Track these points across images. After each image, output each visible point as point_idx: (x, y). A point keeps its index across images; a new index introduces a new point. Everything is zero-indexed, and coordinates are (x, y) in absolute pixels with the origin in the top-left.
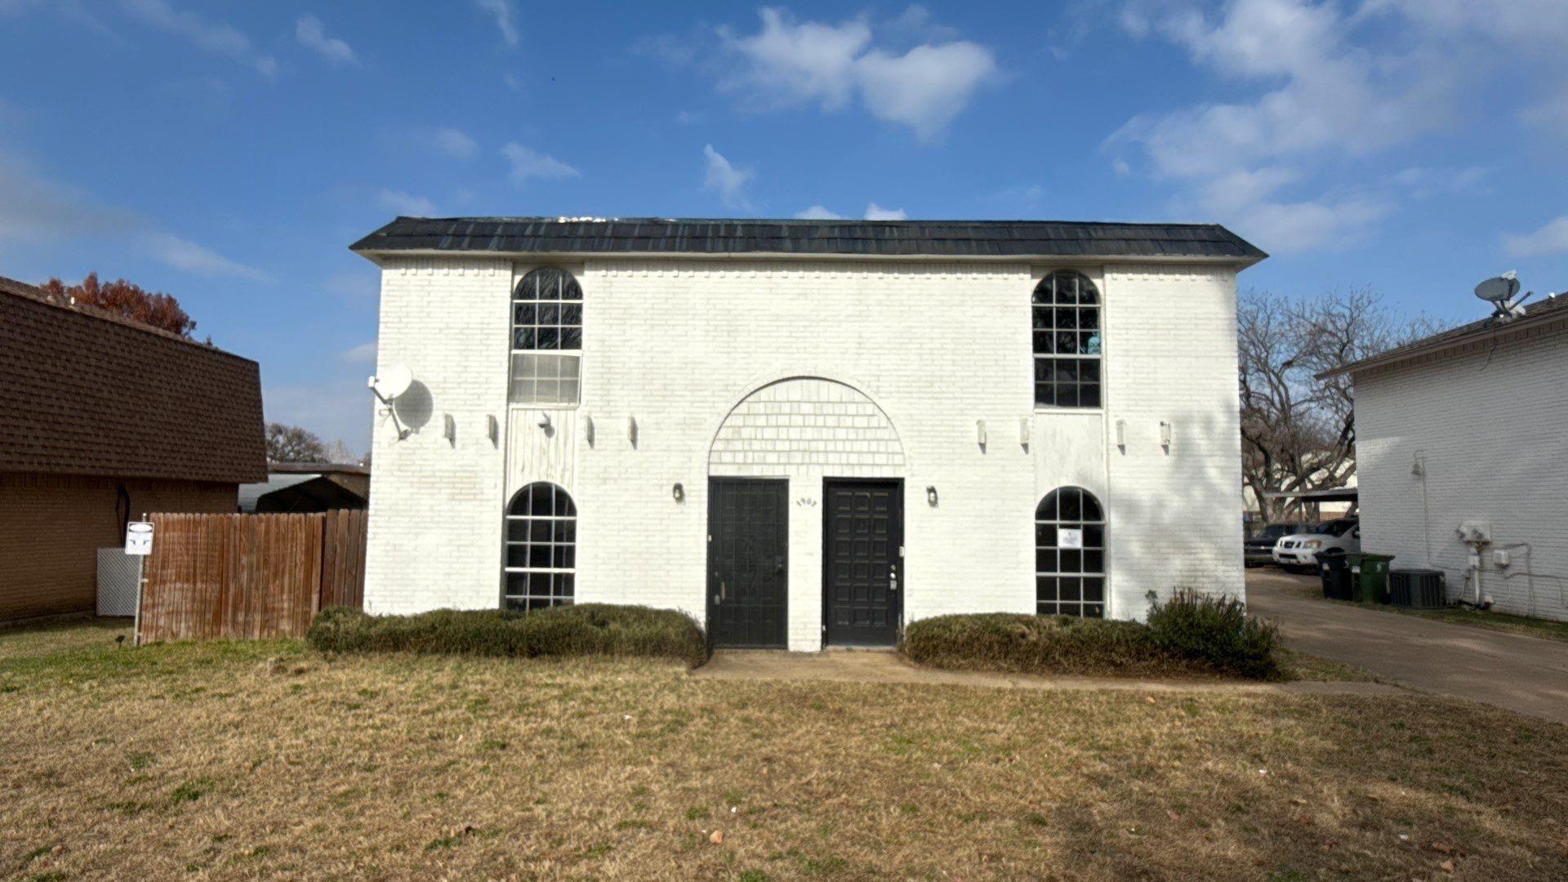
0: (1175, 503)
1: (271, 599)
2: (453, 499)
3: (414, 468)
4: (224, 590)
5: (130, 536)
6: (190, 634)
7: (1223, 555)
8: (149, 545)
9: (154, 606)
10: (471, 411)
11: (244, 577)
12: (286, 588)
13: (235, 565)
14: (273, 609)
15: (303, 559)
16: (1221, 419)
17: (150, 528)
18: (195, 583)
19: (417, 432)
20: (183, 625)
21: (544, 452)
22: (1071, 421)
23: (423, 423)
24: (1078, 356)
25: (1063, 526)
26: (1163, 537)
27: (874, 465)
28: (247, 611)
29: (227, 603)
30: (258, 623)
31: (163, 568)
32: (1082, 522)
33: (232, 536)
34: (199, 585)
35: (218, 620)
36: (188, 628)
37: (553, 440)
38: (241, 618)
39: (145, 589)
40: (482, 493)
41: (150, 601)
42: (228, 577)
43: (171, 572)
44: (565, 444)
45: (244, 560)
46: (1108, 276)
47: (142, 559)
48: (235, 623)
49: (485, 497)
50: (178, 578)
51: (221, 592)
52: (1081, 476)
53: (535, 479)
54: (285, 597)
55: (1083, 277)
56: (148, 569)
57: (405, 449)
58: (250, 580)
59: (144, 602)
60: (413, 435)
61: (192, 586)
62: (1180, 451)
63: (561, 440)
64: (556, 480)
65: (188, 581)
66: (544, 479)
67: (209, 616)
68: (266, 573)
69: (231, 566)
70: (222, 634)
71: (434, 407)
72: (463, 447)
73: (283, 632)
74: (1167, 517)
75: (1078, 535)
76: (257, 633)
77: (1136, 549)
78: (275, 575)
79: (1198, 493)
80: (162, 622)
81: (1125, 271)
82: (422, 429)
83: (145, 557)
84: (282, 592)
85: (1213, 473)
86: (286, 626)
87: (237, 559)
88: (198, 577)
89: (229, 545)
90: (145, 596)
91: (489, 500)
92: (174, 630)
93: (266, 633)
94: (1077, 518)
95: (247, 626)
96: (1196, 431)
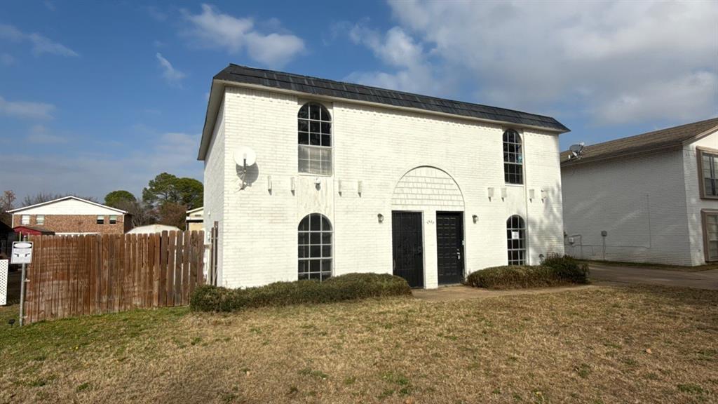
0: (546, 222)
1: (126, 286)
2: (272, 223)
3: (249, 205)
4: (91, 283)
5: (14, 251)
6: (66, 313)
7: (559, 241)
8: (30, 256)
9: (35, 297)
10: (280, 175)
11: (106, 274)
12: (136, 278)
13: (99, 266)
14: (128, 292)
15: (147, 260)
16: (556, 189)
17: (30, 245)
18: (68, 280)
19: (250, 186)
20: (60, 308)
21: (316, 198)
22: (514, 189)
23: (253, 181)
24: (515, 163)
25: (514, 231)
26: (542, 234)
27: (453, 206)
28: (110, 294)
29: (94, 290)
30: (117, 302)
31: (42, 271)
32: (519, 229)
33: (97, 248)
34: (71, 281)
35: (87, 302)
36: (64, 310)
37: (320, 191)
38: (104, 300)
39: (28, 286)
40: (287, 219)
41: (32, 294)
42: (94, 275)
43: (49, 274)
44: (326, 194)
45: (106, 263)
46: (525, 133)
47: (23, 266)
48: (100, 303)
49: (289, 221)
50: (55, 277)
51: (89, 284)
52: (518, 212)
53: (312, 212)
54: (135, 284)
55: (517, 133)
56: (29, 273)
57: (243, 194)
58: (111, 274)
59: (27, 295)
60: (247, 187)
61: (66, 282)
62: (546, 201)
63: (324, 192)
64: (322, 212)
65: (63, 279)
66: (317, 212)
67: (81, 300)
68: (122, 270)
69: (96, 267)
70: (91, 310)
71: (259, 172)
72: (276, 194)
73: (136, 305)
74: (544, 227)
75: (517, 234)
76: (117, 308)
77: (535, 239)
78: (129, 271)
79: (551, 217)
80: (42, 308)
81: (530, 132)
82: (253, 184)
83: (26, 265)
84: (134, 282)
85: (555, 210)
86: (137, 302)
87: (100, 263)
88: (71, 275)
89: (94, 254)
90: (27, 291)
91: (290, 223)
92: (53, 312)
93: (123, 307)
94: (517, 227)
95: (110, 304)
96: (550, 194)
